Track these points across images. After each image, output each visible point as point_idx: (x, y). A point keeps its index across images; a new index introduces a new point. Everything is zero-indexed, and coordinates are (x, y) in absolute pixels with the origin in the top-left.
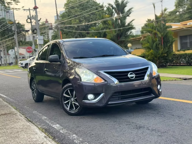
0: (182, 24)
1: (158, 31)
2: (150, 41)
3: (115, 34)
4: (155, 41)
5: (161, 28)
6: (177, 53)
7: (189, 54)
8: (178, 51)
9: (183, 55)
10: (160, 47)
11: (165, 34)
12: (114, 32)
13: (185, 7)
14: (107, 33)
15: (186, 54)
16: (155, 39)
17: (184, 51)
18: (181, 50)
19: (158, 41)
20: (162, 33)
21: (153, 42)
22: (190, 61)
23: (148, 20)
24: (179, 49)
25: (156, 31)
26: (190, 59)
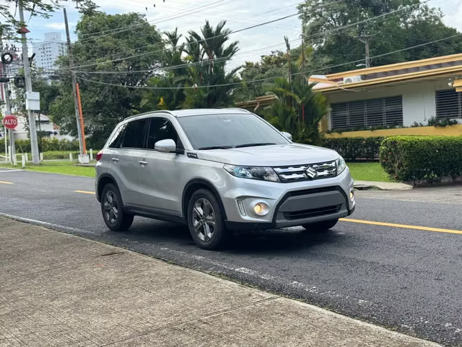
0: (330, 79)
1: (296, 92)
2: (280, 112)
3: (206, 95)
4: (290, 113)
5: (301, 88)
6: (327, 136)
7: (351, 139)
8: (329, 132)
9: (340, 141)
10: (299, 123)
11: (309, 99)
12: (202, 92)
13: (321, 42)
14: (185, 92)
15: (346, 139)
16: (288, 109)
17: (340, 132)
18: (333, 131)
19: (295, 113)
20: (304, 98)
21: (286, 114)
22: (354, 153)
23: (247, 63)
24: (330, 129)
25: (291, 94)
26: (353, 149)
